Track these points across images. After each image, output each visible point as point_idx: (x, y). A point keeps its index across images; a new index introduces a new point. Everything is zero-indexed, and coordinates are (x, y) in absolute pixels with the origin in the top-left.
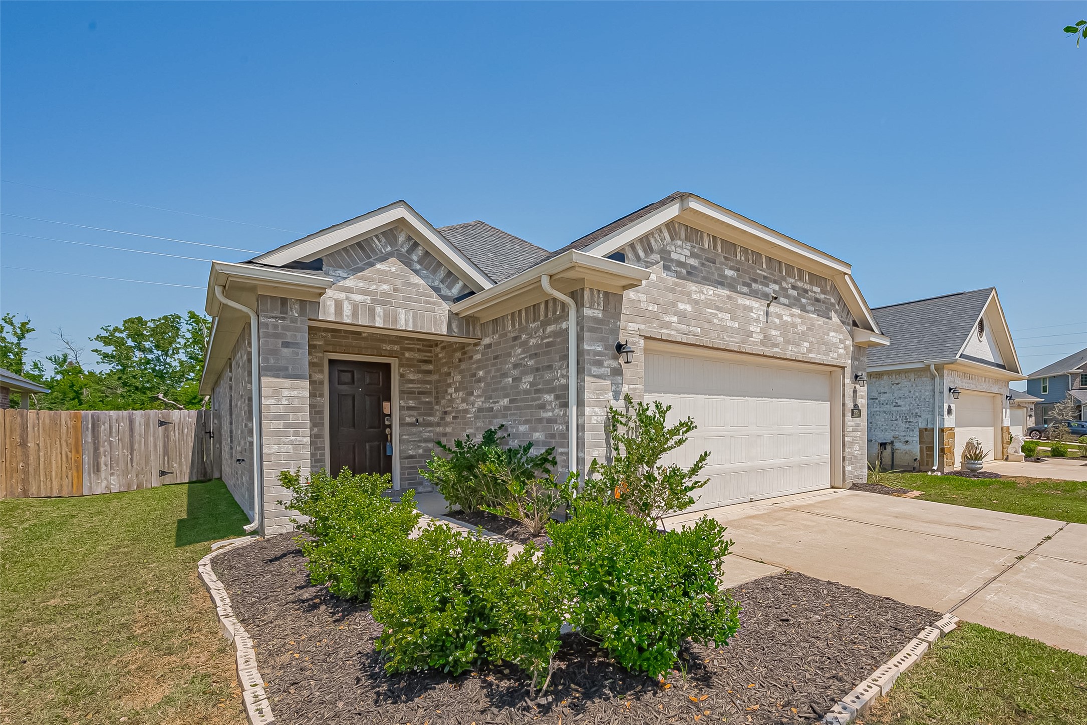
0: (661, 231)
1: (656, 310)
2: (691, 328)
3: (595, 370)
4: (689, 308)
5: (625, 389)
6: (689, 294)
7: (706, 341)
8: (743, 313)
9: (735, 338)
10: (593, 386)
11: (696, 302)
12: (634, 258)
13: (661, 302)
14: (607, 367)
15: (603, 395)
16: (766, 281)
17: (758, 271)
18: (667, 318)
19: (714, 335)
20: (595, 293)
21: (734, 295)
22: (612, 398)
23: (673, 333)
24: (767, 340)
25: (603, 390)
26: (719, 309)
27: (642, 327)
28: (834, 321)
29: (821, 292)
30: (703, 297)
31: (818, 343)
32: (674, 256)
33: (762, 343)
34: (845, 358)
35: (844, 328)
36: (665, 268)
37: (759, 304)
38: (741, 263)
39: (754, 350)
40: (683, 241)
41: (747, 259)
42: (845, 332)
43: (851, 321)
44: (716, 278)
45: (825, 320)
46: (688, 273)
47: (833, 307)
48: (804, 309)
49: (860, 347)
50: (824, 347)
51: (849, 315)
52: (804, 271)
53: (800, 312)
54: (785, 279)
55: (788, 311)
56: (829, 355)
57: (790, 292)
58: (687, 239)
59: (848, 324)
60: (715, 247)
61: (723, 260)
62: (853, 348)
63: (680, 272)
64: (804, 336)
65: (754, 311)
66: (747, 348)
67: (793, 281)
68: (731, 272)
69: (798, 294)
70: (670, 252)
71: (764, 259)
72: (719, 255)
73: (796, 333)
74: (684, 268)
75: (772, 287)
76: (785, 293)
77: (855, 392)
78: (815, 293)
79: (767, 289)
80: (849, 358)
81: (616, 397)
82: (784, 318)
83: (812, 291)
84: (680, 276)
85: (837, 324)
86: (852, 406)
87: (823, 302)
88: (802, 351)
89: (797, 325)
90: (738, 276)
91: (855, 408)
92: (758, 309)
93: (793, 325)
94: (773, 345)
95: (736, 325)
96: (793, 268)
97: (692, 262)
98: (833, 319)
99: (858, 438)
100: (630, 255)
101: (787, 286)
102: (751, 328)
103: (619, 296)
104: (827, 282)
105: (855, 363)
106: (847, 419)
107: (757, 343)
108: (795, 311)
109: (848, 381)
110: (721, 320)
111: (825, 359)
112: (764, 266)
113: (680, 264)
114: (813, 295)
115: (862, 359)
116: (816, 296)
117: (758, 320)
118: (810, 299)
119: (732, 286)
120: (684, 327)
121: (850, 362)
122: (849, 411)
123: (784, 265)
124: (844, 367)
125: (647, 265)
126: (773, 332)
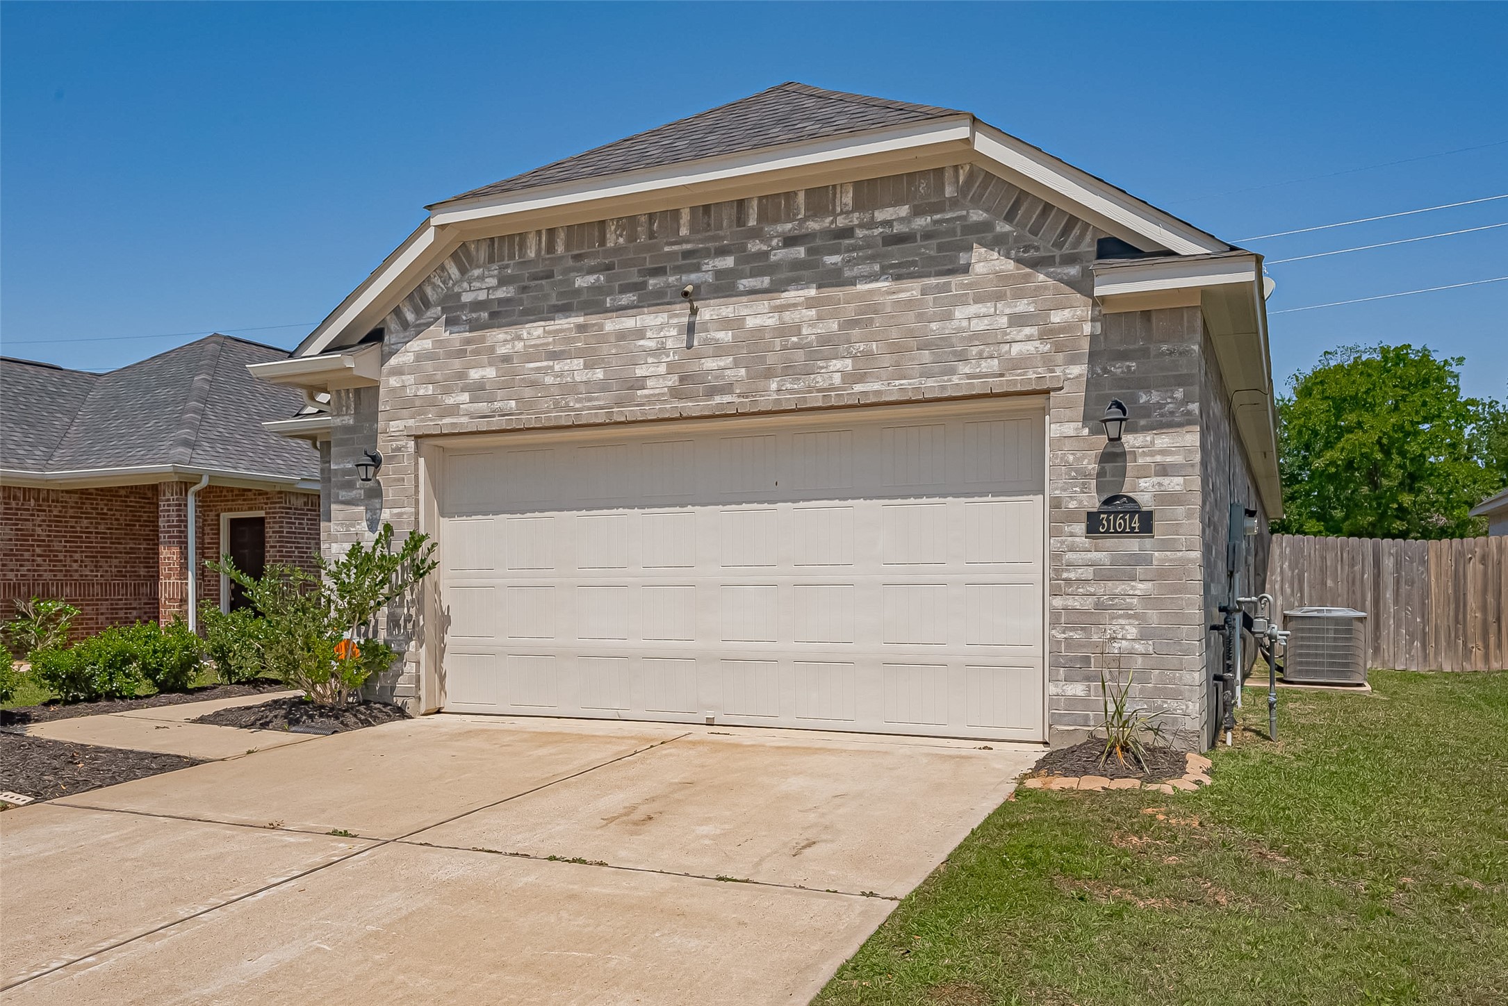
0: (443, 268)
1: (430, 392)
2: (497, 405)
3: (343, 494)
4: (490, 372)
5: (386, 515)
6: (492, 349)
7: (528, 419)
8: (616, 346)
9: (597, 399)
10: (341, 516)
11: (506, 359)
12: (398, 328)
13: (439, 377)
14: (360, 489)
15: (354, 527)
16: (691, 260)
17: (667, 249)
18: (450, 400)
19: (546, 404)
20: (343, 394)
21: (593, 319)
22: (367, 529)
23: (464, 420)
24: (687, 382)
25: (354, 520)
26: (555, 356)
27: (411, 422)
28: (985, 271)
29: (917, 212)
30: (519, 346)
31: (897, 349)
32: (467, 298)
33: (675, 393)
34: (1050, 364)
35: (1041, 277)
36: (450, 323)
37: (665, 315)
38: (618, 250)
39: (653, 411)
40: (483, 266)
41: (632, 238)
42: (1046, 288)
43: (1088, 246)
44: (554, 302)
45: (933, 281)
46: (493, 315)
47: (983, 234)
48: (833, 278)
49: (1146, 315)
50: (926, 355)
51: (1076, 231)
52: (834, 187)
53: (812, 292)
54: (756, 234)
55: (764, 305)
56: (953, 372)
57: (778, 255)
58: (491, 260)
59: (1070, 260)
60: (551, 248)
61: (570, 263)
62: (1098, 325)
63: (477, 319)
64: (829, 346)
65: (649, 334)
66: (632, 412)
67: (789, 226)
68: (591, 279)
69: (810, 251)
70: (459, 295)
71: (685, 217)
72: (561, 258)
73: (796, 347)
74: (484, 310)
75: (709, 267)
76: (759, 264)
77: (1113, 457)
78: (888, 223)
79: (693, 277)
80: (1073, 360)
81: (372, 528)
82: (751, 323)
83: (872, 224)
84: (475, 326)
85: (1002, 277)
86: (1092, 501)
87: (928, 235)
88: (821, 384)
89: (799, 328)
90: (608, 280)
91: (1110, 508)
92: (661, 327)
93: (783, 331)
94: (712, 392)
95: (599, 374)
96: (790, 196)
97: (501, 293)
98: (979, 268)
99: (1135, 601)
100: (393, 325)
101: (765, 248)
102: (640, 372)
103: (374, 389)
104: (948, 175)
105: (1118, 369)
106: (1062, 543)
107: (657, 399)
108: (792, 295)
109: (1070, 429)
110: (561, 374)
111: (931, 386)
112: (684, 231)
113: (477, 306)
114: (876, 232)
115: (1165, 347)
116: (888, 231)
117: (661, 350)
118: (860, 248)
119: (592, 303)
120: (482, 407)
121: (1079, 370)
122: (1071, 517)
123: (755, 203)
124: (1047, 392)
125: (419, 329)
126: (710, 364)
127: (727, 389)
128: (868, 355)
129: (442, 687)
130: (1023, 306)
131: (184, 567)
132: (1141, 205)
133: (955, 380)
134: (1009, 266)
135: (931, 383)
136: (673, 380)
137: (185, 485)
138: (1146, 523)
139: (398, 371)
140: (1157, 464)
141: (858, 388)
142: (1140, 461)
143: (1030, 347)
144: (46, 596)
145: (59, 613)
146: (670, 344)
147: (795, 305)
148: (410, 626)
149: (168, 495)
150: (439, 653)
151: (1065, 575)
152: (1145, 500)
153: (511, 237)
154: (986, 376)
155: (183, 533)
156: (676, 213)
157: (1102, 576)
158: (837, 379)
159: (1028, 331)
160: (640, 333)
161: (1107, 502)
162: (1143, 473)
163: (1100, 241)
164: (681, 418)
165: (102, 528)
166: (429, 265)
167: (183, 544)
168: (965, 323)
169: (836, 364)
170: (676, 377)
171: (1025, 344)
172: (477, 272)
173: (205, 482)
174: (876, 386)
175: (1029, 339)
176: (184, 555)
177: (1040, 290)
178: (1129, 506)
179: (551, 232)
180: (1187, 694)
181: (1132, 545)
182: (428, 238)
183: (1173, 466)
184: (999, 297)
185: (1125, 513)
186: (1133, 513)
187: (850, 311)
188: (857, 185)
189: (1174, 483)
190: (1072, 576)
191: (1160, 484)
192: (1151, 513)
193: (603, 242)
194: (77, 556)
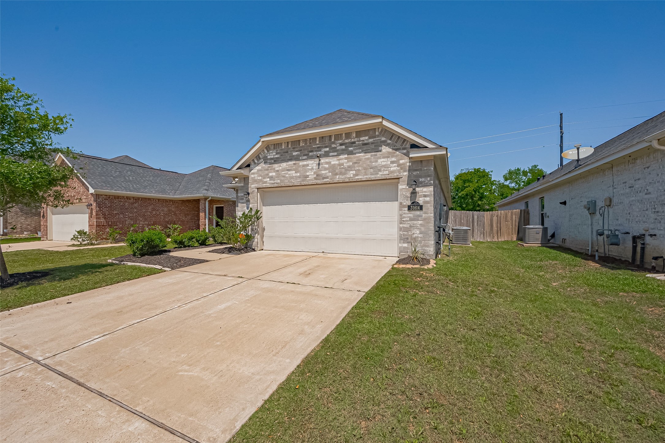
0: (263, 150)
1: (261, 178)
2: (275, 181)
3: (241, 201)
4: (274, 174)
5: (251, 206)
6: (274, 169)
7: (283, 184)
8: (302, 168)
9: (298, 180)
10: (240, 206)
11: (278, 171)
12: (254, 164)
13: (262, 175)
14: (245, 200)
16: (319, 149)
17: (314, 146)
18: (265, 180)
19: (286, 181)
20: (241, 179)
21: (297, 162)
22: (246, 209)
23: (268, 184)
24: (318, 176)
25: (243, 207)
26: (288, 170)
27: (256, 185)
28: (385, 151)
29: (370, 138)
30: (281, 168)
31: (365, 169)
32: (269, 157)
33: (315, 179)
34: (399, 172)
35: (398, 153)
36: (265, 163)
37: (313, 161)
38: (303, 146)
39: (310, 183)
40: (272, 150)
41: (306, 144)
42: (399, 155)
43: (408, 146)
44: (288, 158)
45: (373, 153)
46: (275, 161)
47: (384, 143)
48: (351, 153)
49: (421, 161)
50: (372, 170)
51: (406, 142)
52: (351, 132)
53: (346, 156)
54: (334, 143)
55: (335, 159)
56: (378, 174)
57: (339, 148)
58: (274, 149)
59: (404, 149)
60: (288, 146)
61: (292, 149)
62: (410, 163)
63: (271, 162)
64: (350, 168)
65: (310, 165)
66: (306, 183)
67: (341, 141)
68: (297, 153)
69: (346, 147)
70: (267, 157)
71: (318, 139)
72: (290, 148)
73: (342, 168)
74: (273, 160)
75: (323, 150)
76: (334, 150)
77: (414, 193)
78: (363, 141)
79: (320, 152)
80: (405, 171)
81: (248, 209)
82: (332, 163)
83: (359, 141)
84: (271, 164)
85: (389, 153)
86: (409, 203)
87: (372, 143)
88: (348, 176)
89: (343, 164)
90: (300, 153)
91: (413, 204)
92: (312, 164)
93: (340, 165)
94: (324, 178)
95: (298, 174)
96: (341, 134)
97: (276, 156)
98: (384, 151)
99: (419, 225)
100: (252, 163)
101: (336, 146)
102: (308, 174)
103: (248, 178)
104: (377, 130)
105: (415, 173)
106: (402, 212)
107: (312, 180)
108: (342, 157)
109: (404, 187)
110: (290, 174)
111: (373, 177)
112: (317, 142)
113: (271, 159)
114: (361, 142)
115: (425, 168)
116: (363, 142)
117: (312, 169)
118: (357, 146)
119: (297, 158)
120: (272, 182)
121: (406, 173)
122: (404, 206)
123: (333, 136)
124: (399, 178)
125: (258, 164)
126: (323, 172)
127: (327, 178)
128: (359, 170)
129: (263, 244)
130: (394, 159)
131: (205, 217)
132: (420, 137)
133: (378, 176)
134: (391, 150)
135: (373, 176)
136: (315, 176)
137: (206, 199)
138: (421, 208)
139: (253, 174)
140: (424, 195)
141: (357, 177)
142: (420, 194)
143: (395, 168)
144: (174, 224)
145: (177, 228)
146: (314, 168)
147: (342, 159)
148: (256, 231)
149: (202, 201)
150: (262, 237)
151: (403, 219)
152: (421, 203)
153: (279, 144)
154: (385, 175)
155: (205, 210)
156: (316, 138)
157: (411, 220)
158: (352, 175)
159: (394, 165)
160: (308, 165)
161: (413, 203)
162: (420, 197)
163: (411, 145)
164: (317, 184)
165: (187, 209)
166: (260, 150)
167: (205, 212)
168: (380, 163)
169: (352, 172)
170: (316, 175)
171: (394, 168)
172: (271, 151)
173: (210, 198)
174: (360, 177)
175: (395, 167)
176: (205, 215)
177: (398, 155)
178: (417, 204)
179: (288, 143)
180: (430, 246)
181: (418, 213)
182: (260, 144)
183: (427, 195)
184: (388, 157)
185: (416, 206)
186: (418, 206)
187: (355, 160)
188: (356, 132)
189: (427, 199)
190: (404, 219)
191: (424, 199)
192: (422, 205)
193: (299, 145)
194: (181, 215)
